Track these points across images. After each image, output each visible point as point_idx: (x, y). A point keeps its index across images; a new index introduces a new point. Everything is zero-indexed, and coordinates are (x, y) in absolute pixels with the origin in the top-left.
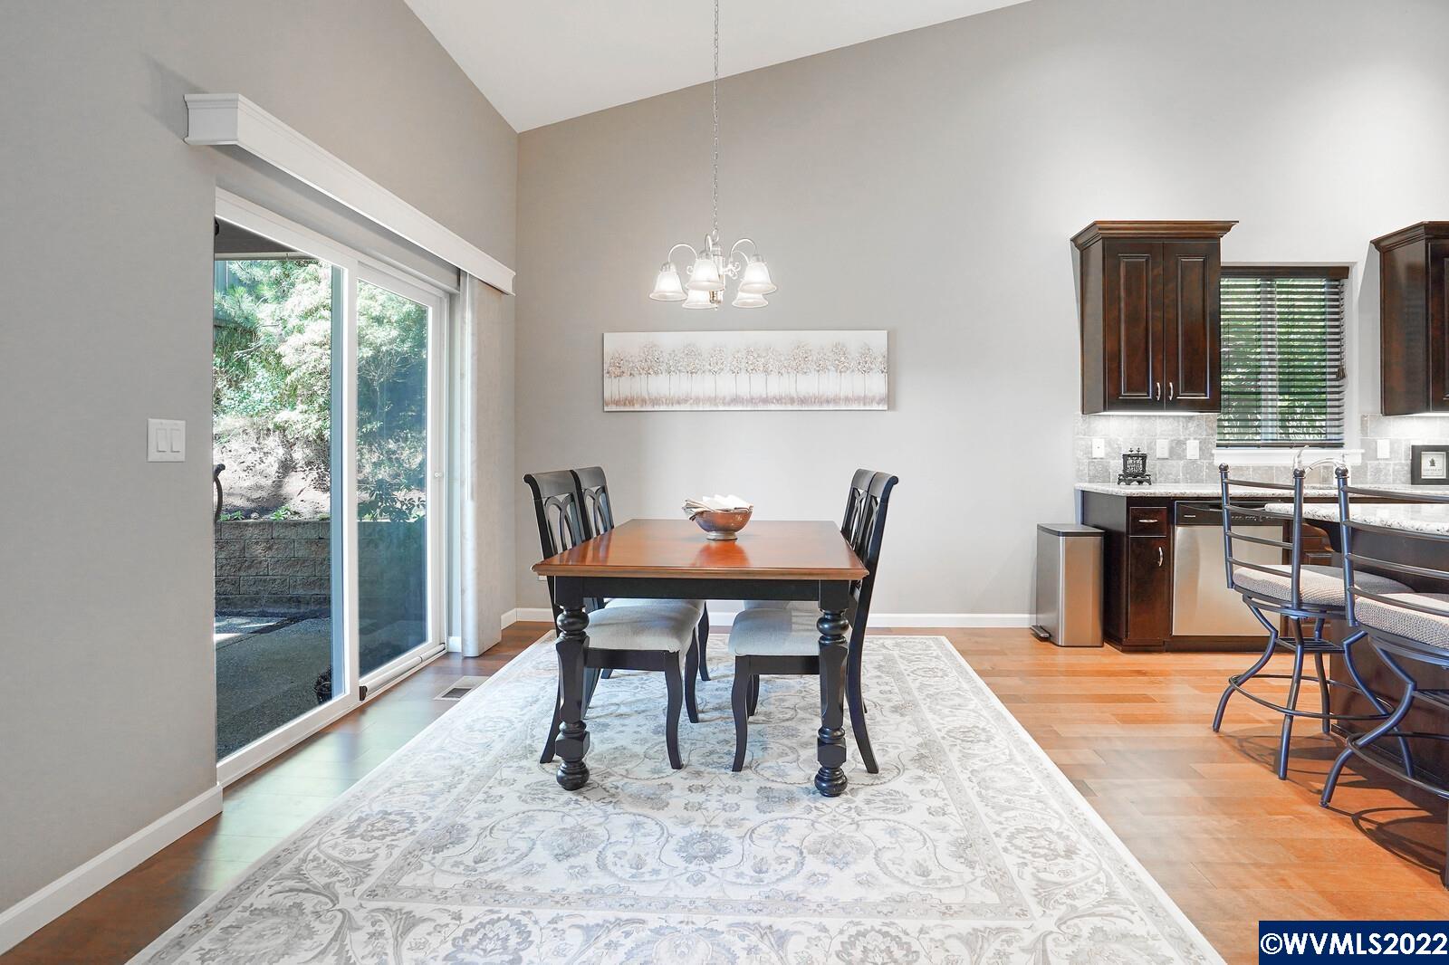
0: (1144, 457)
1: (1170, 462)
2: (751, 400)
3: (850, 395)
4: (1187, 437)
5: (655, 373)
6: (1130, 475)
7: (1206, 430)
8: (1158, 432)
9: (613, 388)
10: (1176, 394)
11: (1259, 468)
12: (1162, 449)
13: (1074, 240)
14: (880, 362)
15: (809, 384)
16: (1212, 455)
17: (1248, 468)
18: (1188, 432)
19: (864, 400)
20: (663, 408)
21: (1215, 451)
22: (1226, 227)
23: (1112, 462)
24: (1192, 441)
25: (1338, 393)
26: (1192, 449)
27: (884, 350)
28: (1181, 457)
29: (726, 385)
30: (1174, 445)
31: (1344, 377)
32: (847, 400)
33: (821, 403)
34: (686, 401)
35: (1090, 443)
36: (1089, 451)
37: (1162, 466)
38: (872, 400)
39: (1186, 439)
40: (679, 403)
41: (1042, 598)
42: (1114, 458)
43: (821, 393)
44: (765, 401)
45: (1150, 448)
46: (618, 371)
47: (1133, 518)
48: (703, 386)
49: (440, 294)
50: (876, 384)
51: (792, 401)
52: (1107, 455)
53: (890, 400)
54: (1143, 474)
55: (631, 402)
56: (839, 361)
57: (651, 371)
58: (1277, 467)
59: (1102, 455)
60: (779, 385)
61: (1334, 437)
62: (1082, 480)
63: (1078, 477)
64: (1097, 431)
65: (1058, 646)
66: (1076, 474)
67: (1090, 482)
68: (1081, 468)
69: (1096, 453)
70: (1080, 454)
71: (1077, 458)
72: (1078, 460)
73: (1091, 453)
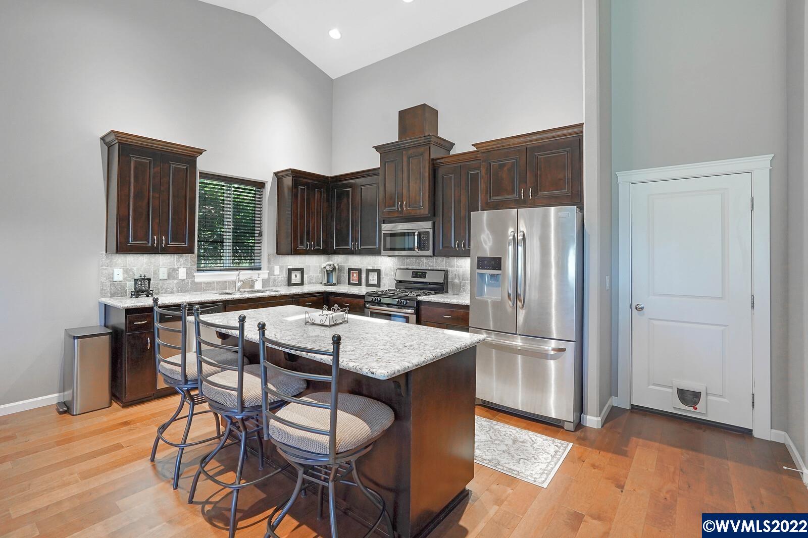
0: (149, 280)
1: (168, 281)
4: (179, 266)
6: (139, 291)
7: (190, 262)
8: (161, 263)
10: (167, 243)
11: (219, 282)
12: (163, 274)
13: (103, 139)
16: (194, 276)
17: (214, 282)
18: (179, 263)
21: (196, 274)
22: (200, 152)
23: (128, 283)
24: (182, 268)
25: (260, 243)
26: (182, 274)
28: (174, 278)
30: (171, 271)
31: (261, 235)
35: (111, 272)
36: (110, 277)
37: (163, 284)
39: (178, 268)
41: (66, 383)
42: (130, 281)
45: (155, 273)
47: (129, 322)
52: (124, 279)
54: (148, 291)
58: (229, 281)
59: (121, 279)
61: (257, 264)
62: (105, 296)
63: (102, 294)
64: (116, 264)
65: (73, 415)
66: (101, 293)
67: (111, 297)
68: (104, 288)
69: (116, 278)
70: (103, 279)
71: (101, 282)
72: (102, 283)
73: (113, 278)
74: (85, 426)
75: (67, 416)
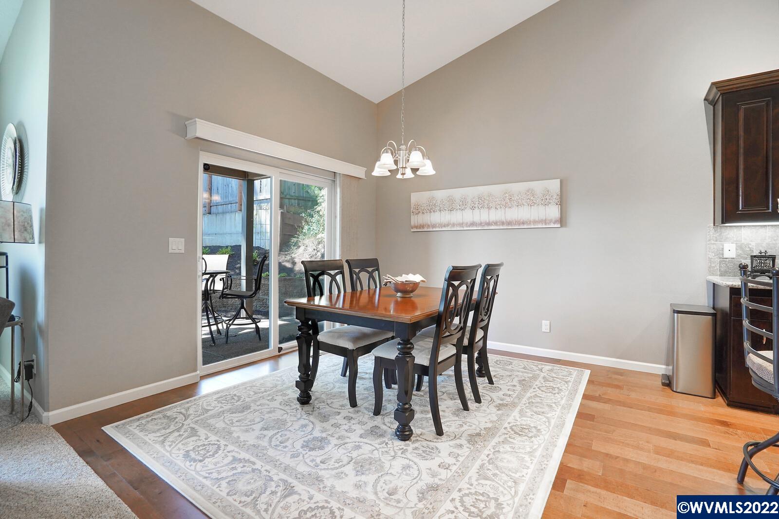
0: (773, 258)
2: (481, 224)
3: (537, 219)
5: (434, 212)
6: (757, 271)
9: (415, 220)
13: (705, 99)
14: (556, 198)
15: (513, 214)
19: (545, 221)
20: (437, 229)
23: (743, 261)
27: (558, 191)
29: (468, 216)
32: (535, 222)
33: (519, 224)
34: (448, 225)
35: (721, 247)
36: (720, 253)
38: (551, 221)
40: (444, 226)
42: (745, 258)
43: (519, 218)
44: (489, 224)
46: (417, 212)
47: (735, 304)
48: (456, 217)
49: (330, 182)
50: (554, 212)
51: (503, 223)
52: (738, 255)
53: (562, 221)
54: (771, 270)
55: (422, 226)
56: (531, 200)
57: (432, 211)
59: (734, 256)
60: (495, 215)
62: (713, 275)
63: (710, 272)
64: (727, 238)
65: (673, 391)
66: (708, 270)
67: (721, 275)
68: (713, 265)
69: (727, 254)
70: (711, 255)
71: (709, 257)
72: (710, 259)
73: (723, 254)
74: (680, 405)
75: (667, 388)
